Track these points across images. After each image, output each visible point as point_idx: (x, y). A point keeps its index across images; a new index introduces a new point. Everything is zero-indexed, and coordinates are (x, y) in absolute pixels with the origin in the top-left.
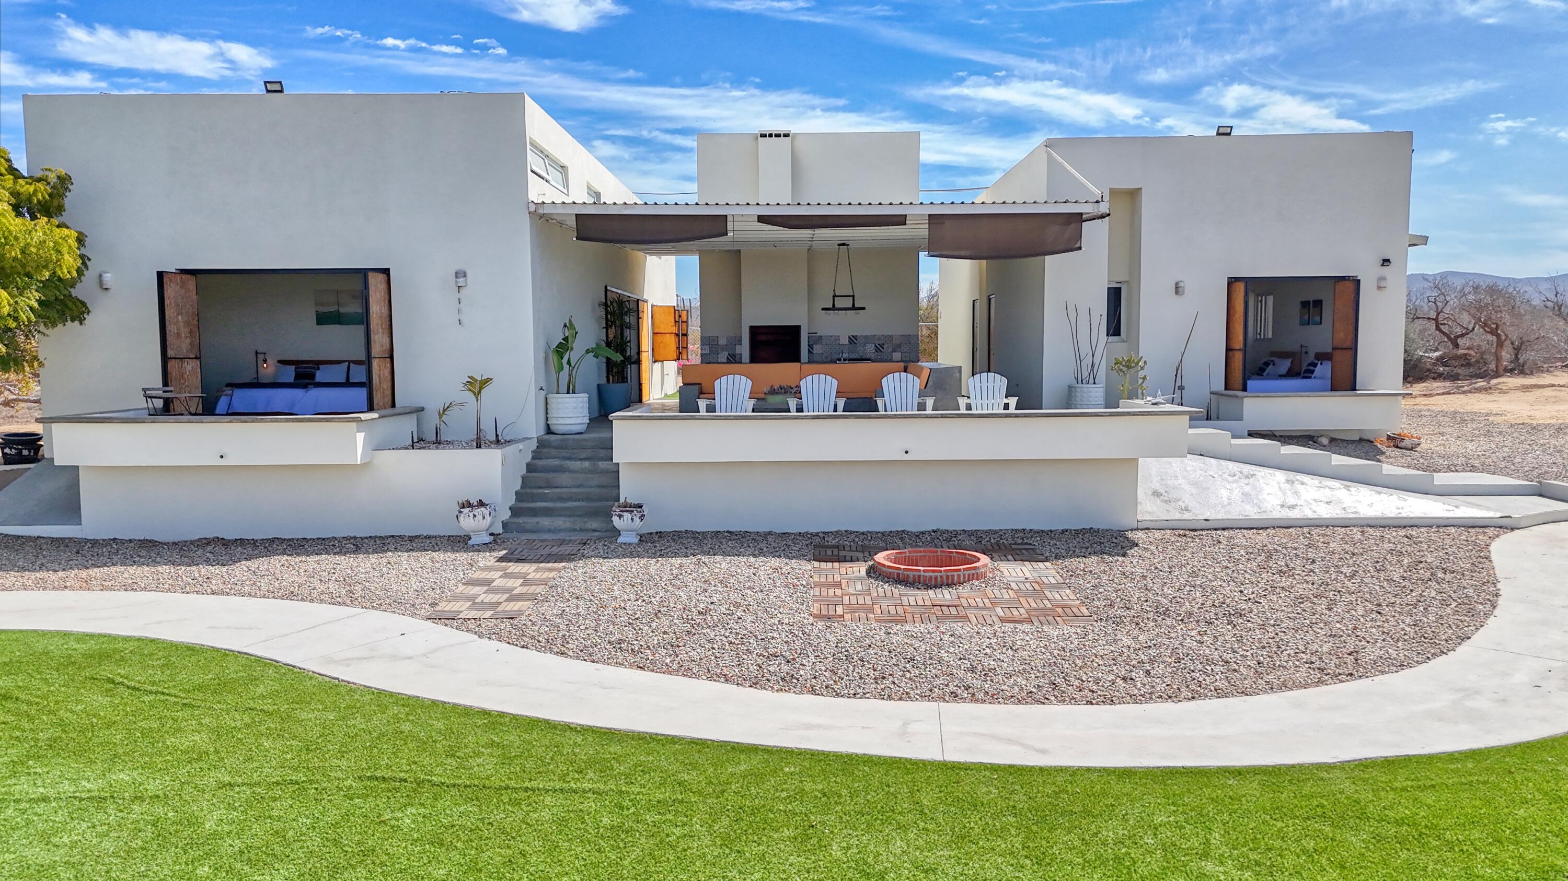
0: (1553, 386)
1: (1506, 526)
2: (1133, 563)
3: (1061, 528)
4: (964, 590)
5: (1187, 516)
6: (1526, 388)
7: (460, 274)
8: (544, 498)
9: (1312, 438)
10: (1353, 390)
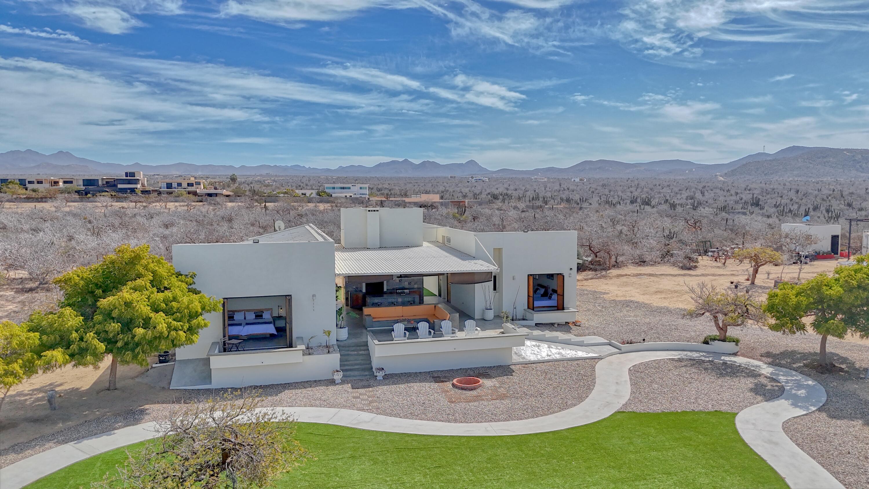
0: (626, 275)
1: (600, 358)
3: (493, 365)
4: (478, 390)
5: (524, 360)
6: (619, 276)
7: (314, 296)
8: (348, 365)
9: (553, 324)
10: (563, 309)
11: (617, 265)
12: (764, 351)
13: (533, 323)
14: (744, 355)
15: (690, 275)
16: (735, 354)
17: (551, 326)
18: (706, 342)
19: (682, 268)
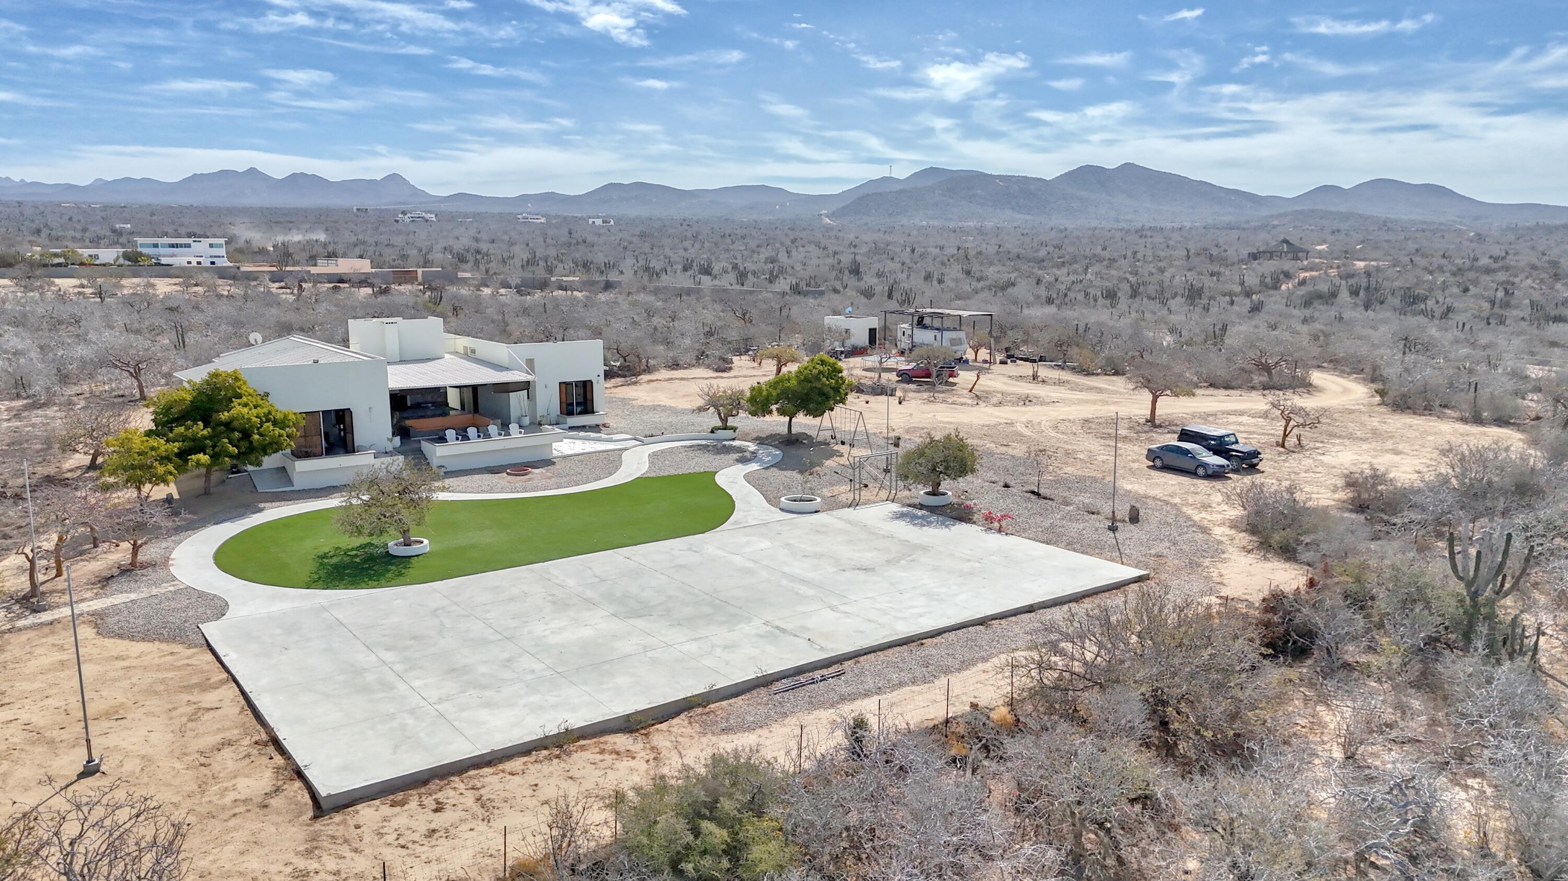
1: (626, 449)
2: (558, 466)
3: (538, 459)
4: (531, 475)
7: (370, 409)
8: (411, 463)
9: (584, 427)
10: (593, 412)
11: (648, 370)
12: (754, 435)
13: (566, 426)
14: (739, 440)
15: (722, 377)
16: (734, 439)
17: (583, 428)
18: (712, 432)
19: (717, 370)
